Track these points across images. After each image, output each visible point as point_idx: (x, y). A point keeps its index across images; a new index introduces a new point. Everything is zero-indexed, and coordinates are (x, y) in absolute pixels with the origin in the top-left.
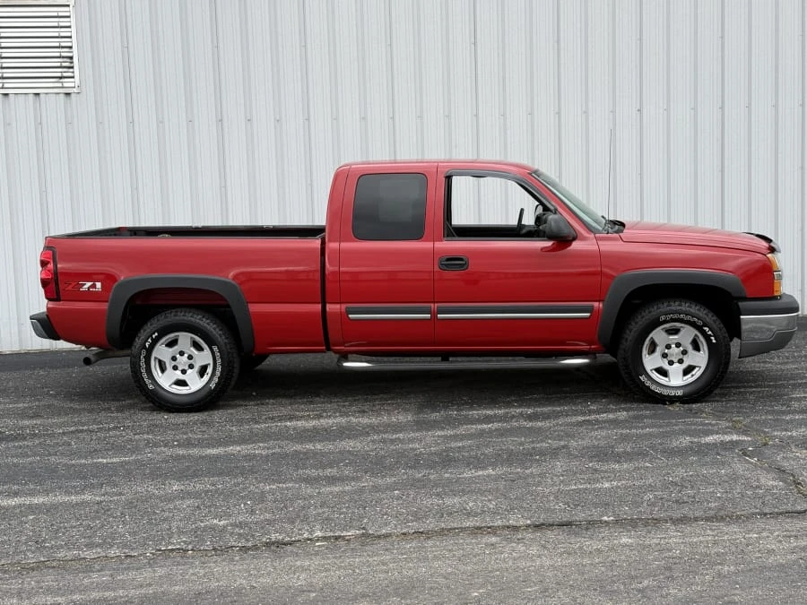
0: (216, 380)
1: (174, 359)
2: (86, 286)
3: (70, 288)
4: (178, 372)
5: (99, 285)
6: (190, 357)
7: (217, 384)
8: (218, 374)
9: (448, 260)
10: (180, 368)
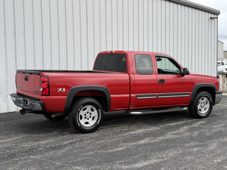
0: (99, 121)
1: (85, 115)
2: (60, 90)
3: (54, 91)
4: (86, 119)
5: (64, 89)
6: (90, 114)
7: (100, 122)
8: (100, 119)
9: (161, 80)
10: (87, 118)
